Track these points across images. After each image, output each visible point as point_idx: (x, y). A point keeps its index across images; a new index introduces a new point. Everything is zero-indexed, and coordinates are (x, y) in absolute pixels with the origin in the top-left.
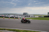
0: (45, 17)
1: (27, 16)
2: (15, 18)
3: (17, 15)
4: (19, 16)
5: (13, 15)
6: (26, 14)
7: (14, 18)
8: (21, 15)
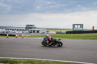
0: (67, 33)
1: (34, 31)
2: (9, 35)
3: (13, 30)
4: (17, 32)
5: (4, 30)
6: (32, 28)
7: (6, 35)
8: (21, 30)
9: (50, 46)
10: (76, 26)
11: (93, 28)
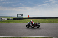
9: (33, 28)
10: (19, 15)
11: (28, 16)
